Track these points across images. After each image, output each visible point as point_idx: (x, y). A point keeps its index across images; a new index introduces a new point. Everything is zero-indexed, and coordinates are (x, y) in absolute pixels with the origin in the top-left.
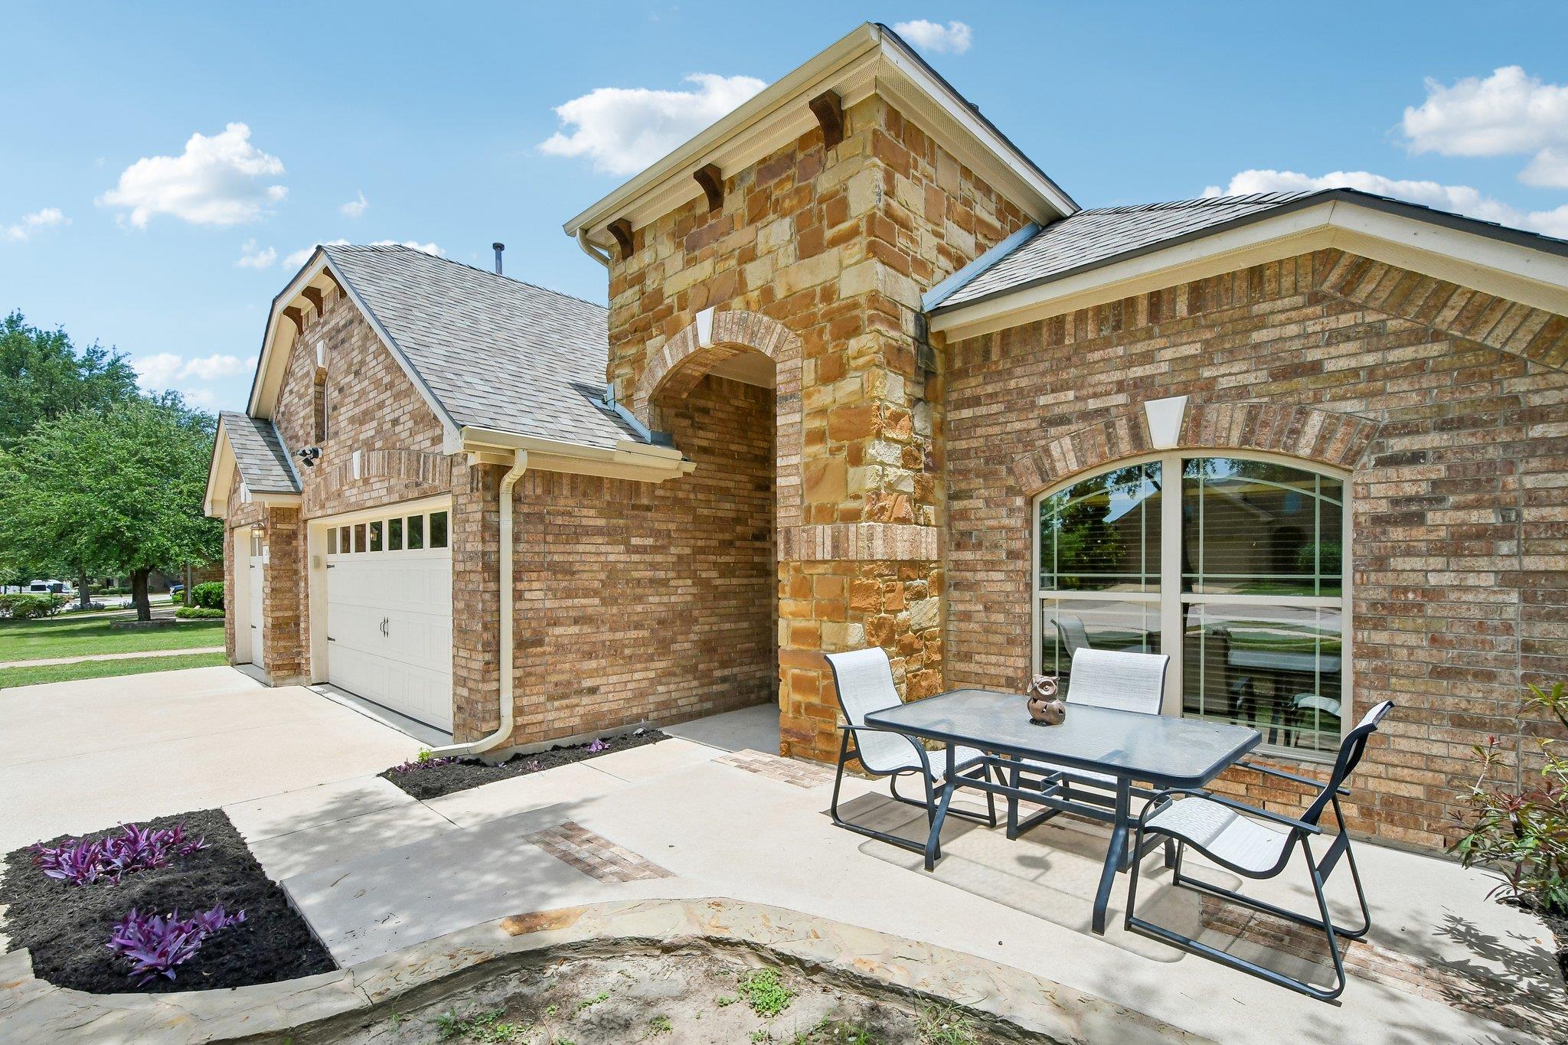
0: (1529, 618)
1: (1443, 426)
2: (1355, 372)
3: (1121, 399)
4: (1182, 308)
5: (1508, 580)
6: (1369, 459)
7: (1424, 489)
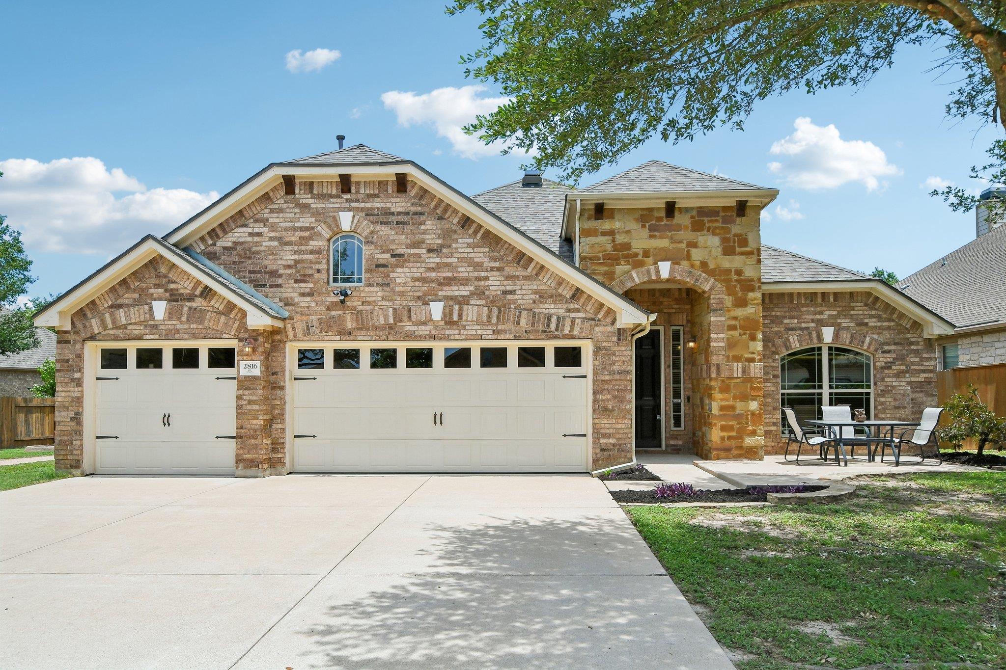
0: (912, 392)
1: (895, 344)
2: (876, 327)
3: (813, 325)
4: (832, 299)
5: (909, 383)
6: (880, 351)
7: (891, 360)
